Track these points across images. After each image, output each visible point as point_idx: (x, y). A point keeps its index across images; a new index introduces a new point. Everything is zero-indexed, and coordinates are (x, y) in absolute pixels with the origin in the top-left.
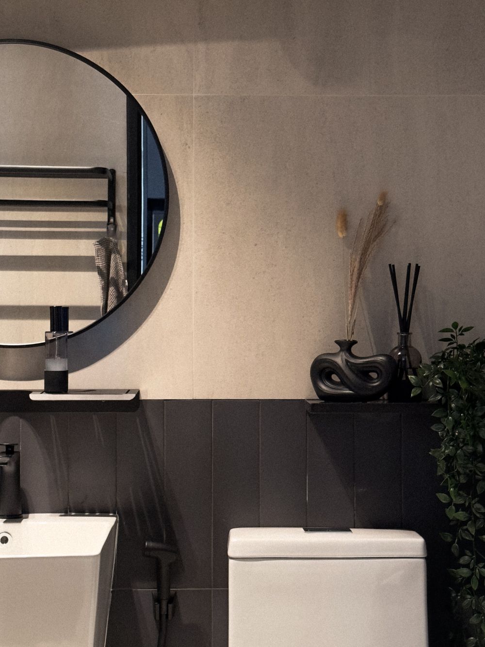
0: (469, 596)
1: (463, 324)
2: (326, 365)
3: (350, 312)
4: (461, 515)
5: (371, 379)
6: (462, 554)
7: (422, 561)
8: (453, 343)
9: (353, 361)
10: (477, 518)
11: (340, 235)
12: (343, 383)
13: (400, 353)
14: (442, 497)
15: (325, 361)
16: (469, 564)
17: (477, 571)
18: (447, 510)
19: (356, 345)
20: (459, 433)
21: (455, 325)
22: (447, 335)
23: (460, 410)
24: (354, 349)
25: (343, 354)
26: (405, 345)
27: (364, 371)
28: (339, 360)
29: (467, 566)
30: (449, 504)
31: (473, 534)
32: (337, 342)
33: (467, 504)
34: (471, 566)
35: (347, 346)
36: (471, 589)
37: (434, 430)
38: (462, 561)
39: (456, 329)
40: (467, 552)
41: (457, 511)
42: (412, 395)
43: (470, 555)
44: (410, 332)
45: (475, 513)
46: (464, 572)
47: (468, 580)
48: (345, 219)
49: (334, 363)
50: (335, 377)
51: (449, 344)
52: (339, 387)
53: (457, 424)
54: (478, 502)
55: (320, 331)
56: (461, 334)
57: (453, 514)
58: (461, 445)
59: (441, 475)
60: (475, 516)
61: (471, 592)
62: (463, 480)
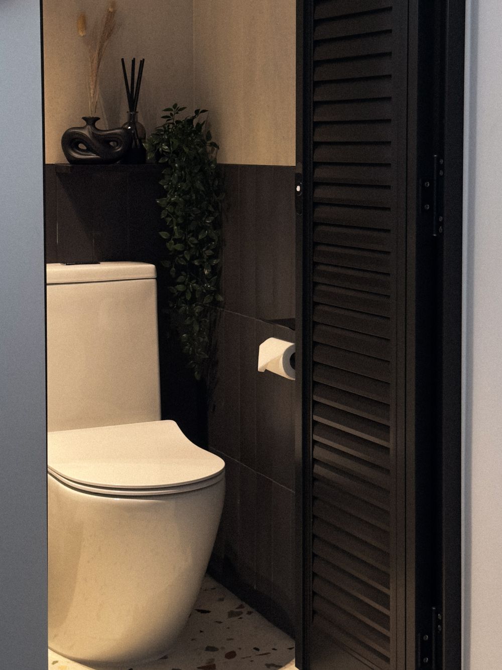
0: (184, 305)
1: (180, 106)
2: (77, 136)
3: (92, 95)
4: (179, 247)
5: (113, 148)
6: (178, 274)
7: (155, 280)
8: (170, 120)
9: (99, 133)
10: (190, 248)
11: (81, 34)
12: (89, 150)
13: (129, 128)
14: (164, 235)
15: (75, 133)
16: (185, 282)
17: (190, 286)
18: (168, 244)
19: (98, 121)
20: (182, 186)
21: (175, 106)
22: (168, 113)
23: (182, 168)
24: (97, 125)
25: (89, 127)
26: (133, 120)
27: (106, 140)
28: (85, 132)
29: (183, 283)
30: (169, 240)
31: (188, 259)
32: (84, 118)
33: (183, 238)
34: (186, 283)
35: (91, 121)
36: (185, 299)
37: (161, 184)
38: (179, 280)
39: (175, 108)
40: (183, 273)
41: (175, 244)
42: (148, 158)
43: (185, 274)
44: (137, 111)
45: (190, 244)
46: (180, 288)
47: (183, 293)
48: (83, 20)
49: (82, 135)
50: (81, 146)
51: (168, 120)
52: (90, 153)
53: (181, 179)
54: (193, 236)
55: (65, 110)
56: (177, 113)
57: (171, 246)
58: (182, 195)
59: (163, 218)
60: (189, 245)
61: (186, 302)
62: (180, 220)
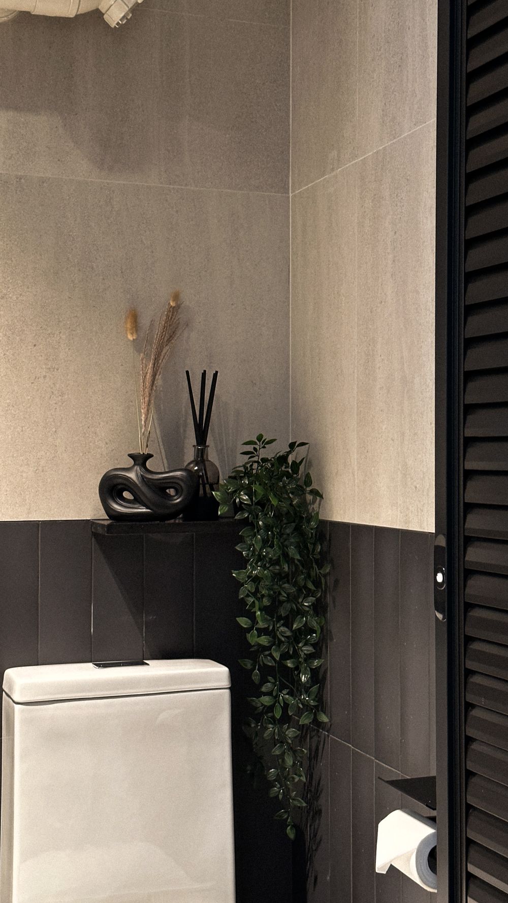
0: (270, 726)
1: (267, 437)
2: (120, 481)
3: (143, 423)
4: (264, 640)
5: (170, 497)
6: (264, 681)
7: (228, 691)
8: (254, 457)
9: (150, 476)
10: (280, 642)
11: (130, 337)
12: (137, 500)
13: (196, 468)
14: (243, 622)
15: (117, 476)
16: (272, 691)
17: (281, 698)
18: (248, 636)
19: (151, 459)
20: (267, 553)
21: (260, 438)
22: (250, 448)
23: (268, 527)
24: (148, 464)
25: (137, 468)
26: (201, 457)
27: (160, 487)
28: (132, 475)
29: (269, 694)
30: (251, 629)
31: (278, 659)
32: (131, 456)
33: (271, 628)
34: (274, 694)
35: (141, 460)
36: (273, 717)
37: (239, 549)
38: (264, 689)
39: (260, 442)
40: (270, 678)
41: (259, 636)
42: (219, 513)
43: (273, 681)
44: (207, 444)
45: (280, 637)
46: (266, 700)
47: (271, 708)
48: (134, 318)
49: (128, 479)
50: (126, 494)
51: (249, 458)
52: (136, 506)
53: (266, 542)
54: (283, 625)
55: (107, 443)
56: (264, 447)
57: (253, 639)
58: (267, 565)
59: (243, 598)
60: (279, 640)
61: (274, 721)
62: (266, 602)
